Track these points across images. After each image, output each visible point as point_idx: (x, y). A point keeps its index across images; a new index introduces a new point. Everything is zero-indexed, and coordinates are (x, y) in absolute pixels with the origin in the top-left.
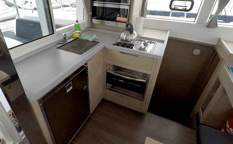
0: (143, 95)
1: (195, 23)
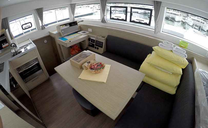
0: (41, 70)
1: (37, 30)
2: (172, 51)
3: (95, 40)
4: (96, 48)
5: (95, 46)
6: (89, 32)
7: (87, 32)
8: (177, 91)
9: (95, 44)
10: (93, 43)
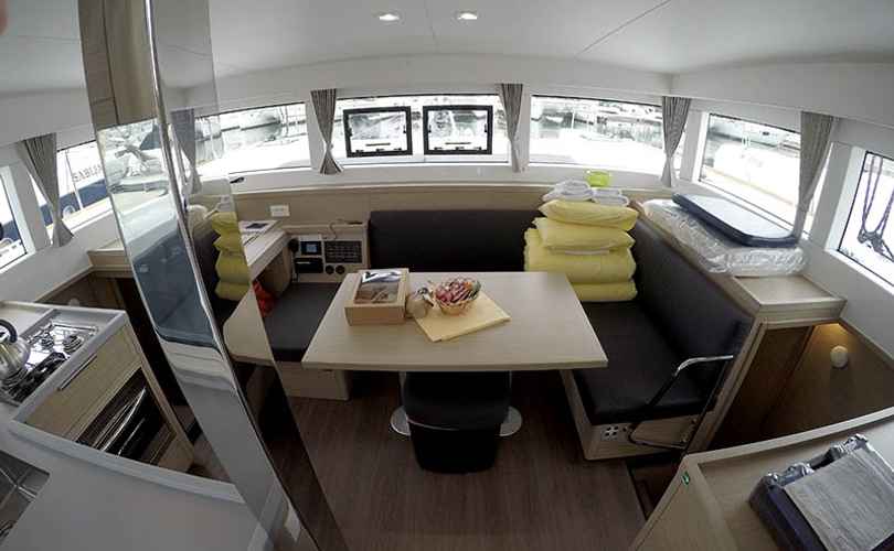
1: (33, 252)
2: (590, 200)
3: (320, 242)
4: (330, 271)
5: (325, 265)
6: (274, 222)
7: (271, 223)
8: (637, 287)
9: (323, 257)
10: (317, 256)
